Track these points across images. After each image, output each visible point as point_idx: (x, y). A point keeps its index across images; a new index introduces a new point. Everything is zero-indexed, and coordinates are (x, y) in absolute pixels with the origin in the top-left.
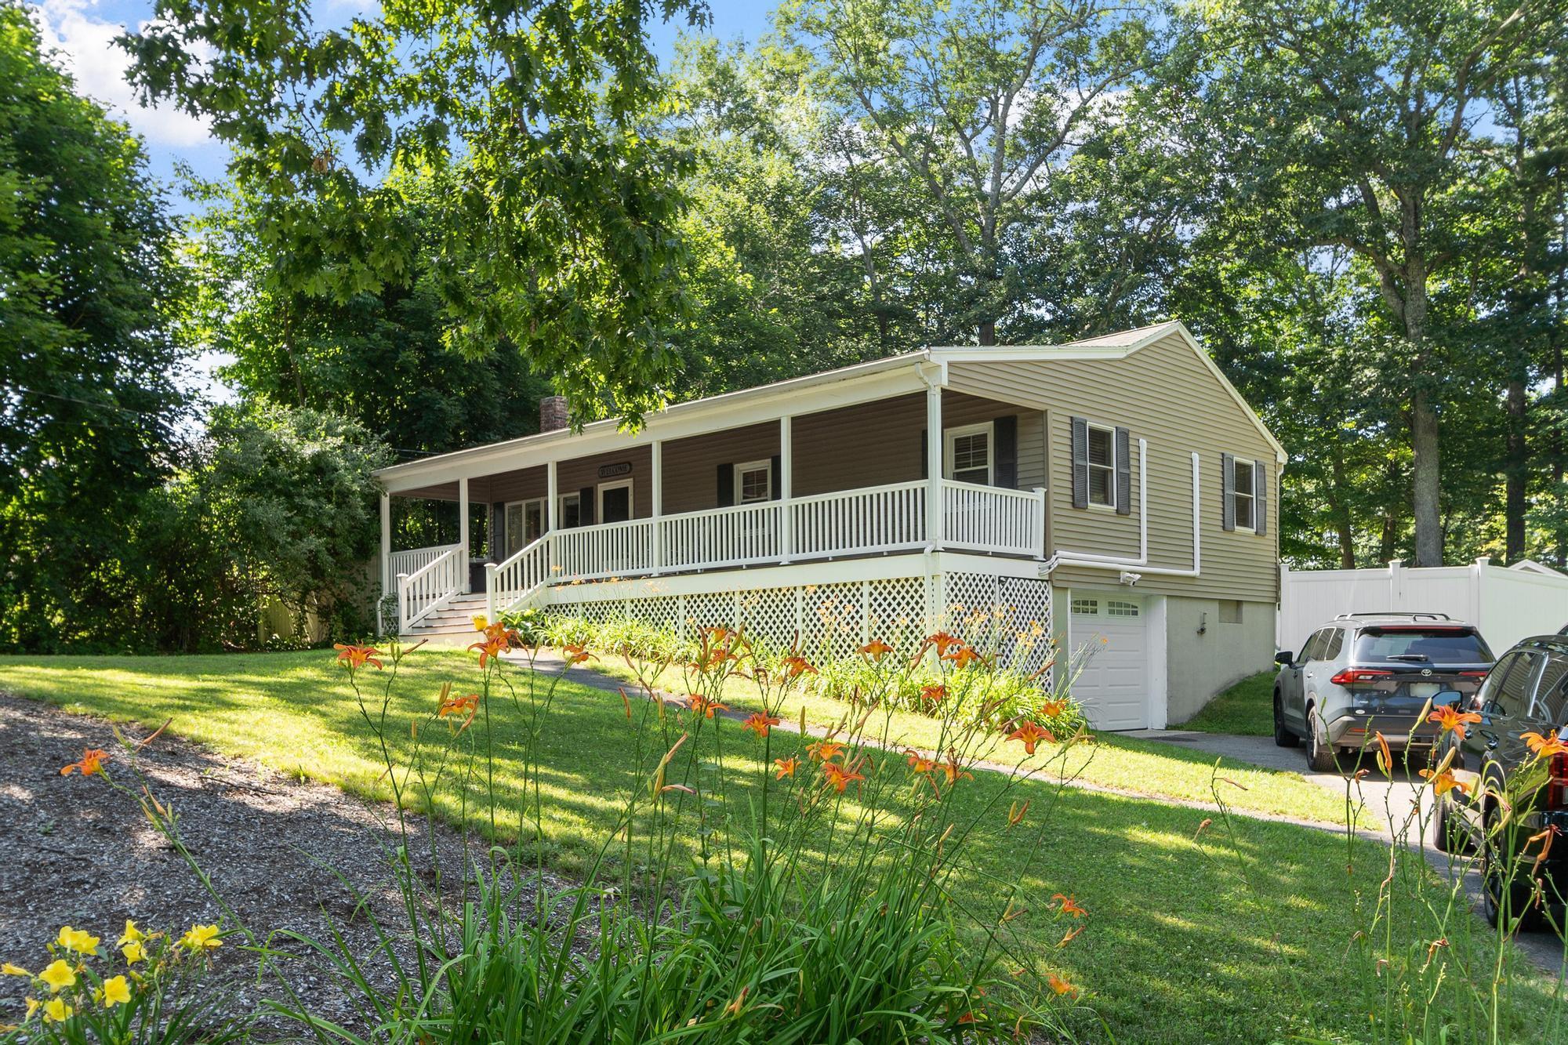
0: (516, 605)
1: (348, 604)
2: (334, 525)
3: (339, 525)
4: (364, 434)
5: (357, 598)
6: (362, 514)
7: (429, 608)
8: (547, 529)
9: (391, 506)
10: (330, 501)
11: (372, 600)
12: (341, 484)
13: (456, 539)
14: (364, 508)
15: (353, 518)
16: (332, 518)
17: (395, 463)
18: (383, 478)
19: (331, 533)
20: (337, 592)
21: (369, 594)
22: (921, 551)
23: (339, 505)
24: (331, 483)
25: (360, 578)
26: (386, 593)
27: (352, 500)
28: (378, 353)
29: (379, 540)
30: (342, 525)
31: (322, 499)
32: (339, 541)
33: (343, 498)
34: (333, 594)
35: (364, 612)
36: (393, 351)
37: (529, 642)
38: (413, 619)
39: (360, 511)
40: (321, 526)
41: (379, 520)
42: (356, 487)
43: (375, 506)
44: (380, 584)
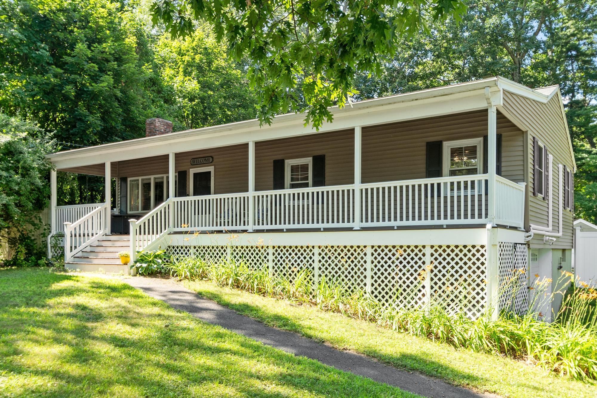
0: (149, 246)
1: (29, 238)
2: (20, 188)
3: (23, 188)
4: (41, 132)
5: (35, 234)
6: (39, 182)
7: (85, 244)
8: (168, 197)
9: (58, 177)
10: (17, 173)
11: (44, 235)
12: (25, 162)
13: (103, 200)
14: (40, 178)
15: (33, 184)
16: (18, 184)
17: (61, 150)
18: (53, 160)
19: (18, 193)
20: (21, 229)
21: (42, 231)
22: (483, 226)
23: (23, 176)
24: (18, 161)
25: (37, 222)
26: (54, 232)
27: (32, 173)
28: (50, 86)
29: (49, 197)
30: (25, 188)
31: (12, 172)
32: (23, 198)
33: (26, 171)
34: (18, 230)
35: (39, 242)
36: (60, 85)
37: (163, 274)
38: (74, 252)
39: (37, 179)
40: (11, 189)
41: (50, 186)
42: (35, 165)
43: (47, 177)
44: (50, 225)
